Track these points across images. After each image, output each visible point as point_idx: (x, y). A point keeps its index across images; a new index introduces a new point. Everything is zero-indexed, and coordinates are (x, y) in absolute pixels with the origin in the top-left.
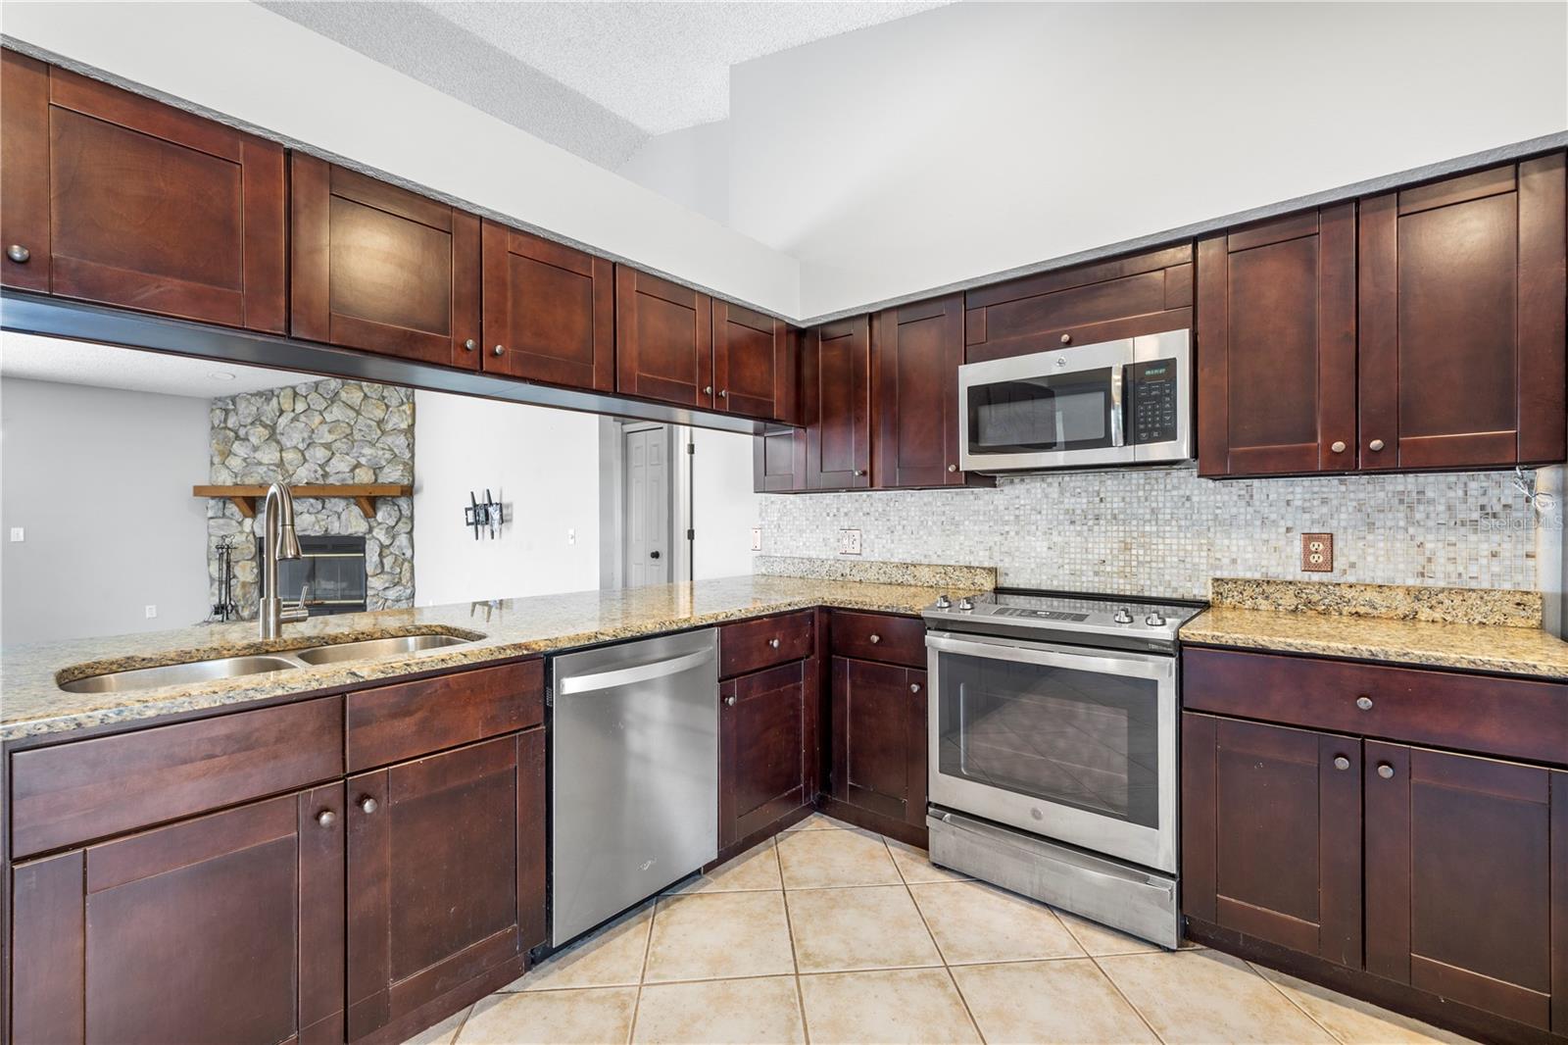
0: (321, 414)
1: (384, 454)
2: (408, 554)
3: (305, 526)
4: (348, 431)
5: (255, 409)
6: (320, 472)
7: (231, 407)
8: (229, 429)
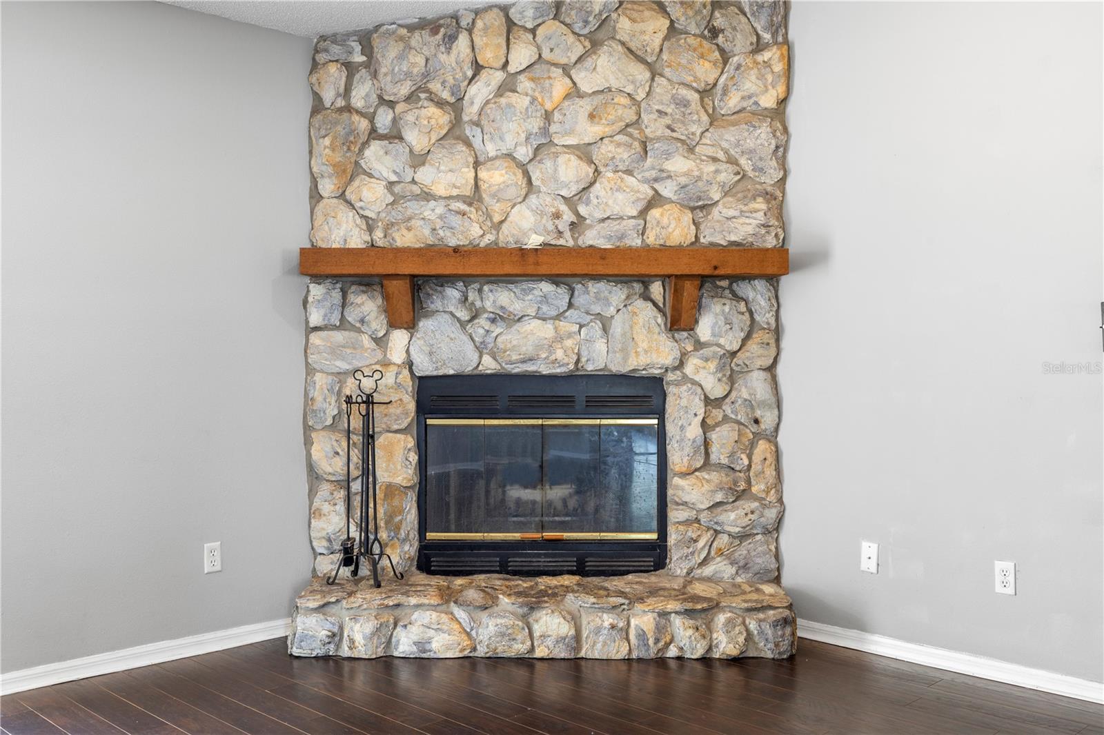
0: (566, 70)
1: (717, 171)
2: (768, 420)
3: (528, 349)
4: (630, 116)
5: (421, 61)
6: (568, 216)
7: (359, 58)
8: (358, 112)
